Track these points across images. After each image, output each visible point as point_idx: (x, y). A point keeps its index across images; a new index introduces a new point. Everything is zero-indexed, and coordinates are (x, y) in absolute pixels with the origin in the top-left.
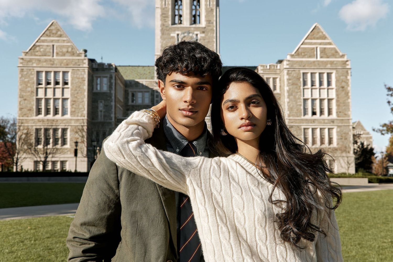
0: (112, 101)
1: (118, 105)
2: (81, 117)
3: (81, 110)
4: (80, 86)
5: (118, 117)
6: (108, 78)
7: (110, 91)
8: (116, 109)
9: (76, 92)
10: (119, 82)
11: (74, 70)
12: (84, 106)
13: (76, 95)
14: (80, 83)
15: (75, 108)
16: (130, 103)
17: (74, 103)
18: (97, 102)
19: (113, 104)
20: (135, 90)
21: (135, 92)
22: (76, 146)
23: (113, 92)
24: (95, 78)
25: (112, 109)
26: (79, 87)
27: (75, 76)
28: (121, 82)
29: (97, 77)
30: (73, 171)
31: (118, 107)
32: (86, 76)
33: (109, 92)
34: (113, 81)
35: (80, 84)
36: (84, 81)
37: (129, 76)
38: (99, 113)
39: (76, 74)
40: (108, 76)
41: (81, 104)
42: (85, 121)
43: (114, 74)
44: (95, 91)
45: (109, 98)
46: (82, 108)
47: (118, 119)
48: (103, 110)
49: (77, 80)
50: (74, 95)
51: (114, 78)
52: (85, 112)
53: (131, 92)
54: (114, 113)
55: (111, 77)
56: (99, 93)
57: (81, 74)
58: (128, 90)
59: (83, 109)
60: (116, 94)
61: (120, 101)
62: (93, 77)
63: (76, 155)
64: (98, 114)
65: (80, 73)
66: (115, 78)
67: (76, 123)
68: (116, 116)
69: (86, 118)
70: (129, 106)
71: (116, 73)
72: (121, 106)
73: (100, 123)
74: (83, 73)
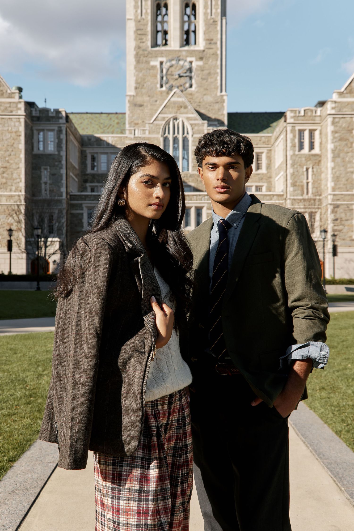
0: (61, 168)
1: (71, 174)
2: (15, 192)
3: (15, 181)
4: (14, 143)
5: (72, 192)
6: (56, 132)
7: (59, 151)
8: (68, 180)
9: (8, 153)
10: (72, 137)
11: (3, 120)
12: (19, 176)
13: (7, 159)
14: (13, 139)
15: (7, 179)
16: (89, 170)
17: (4, 170)
18: (40, 169)
19: (63, 171)
20: (96, 150)
21: (97, 153)
22: (10, 236)
23: (63, 153)
24: (35, 132)
25: (62, 179)
26: (12, 146)
27: (6, 128)
28: (75, 138)
29: (39, 131)
30: (6, 273)
31: (71, 176)
32: (22, 129)
33: (57, 153)
34: (63, 136)
35: (13, 141)
36: (20, 136)
37: (87, 128)
38: (43, 186)
39: (6, 125)
40: (56, 128)
41: (16, 172)
42: (22, 198)
43: (65, 125)
44: (35, 151)
45: (57, 163)
46: (16, 179)
47: (71, 195)
48: (49, 182)
49: (8, 135)
50: (5, 157)
51: (64, 132)
52: (22, 185)
53: (90, 153)
54: (64, 185)
55: (60, 131)
56: (42, 155)
57: (15, 126)
58: (85, 151)
59: (18, 180)
60: (68, 156)
61: (74, 167)
62: (32, 130)
63: (10, 248)
64: (41, 187)
65: (13, 124)
66: (66, 131)
67: (8, 200)
68: (69, 191)
69: (23, 193)
70: (88, 175)
71: (67, 124)
72: (76, 176)
73: (45, 201)
74: (17, 124)
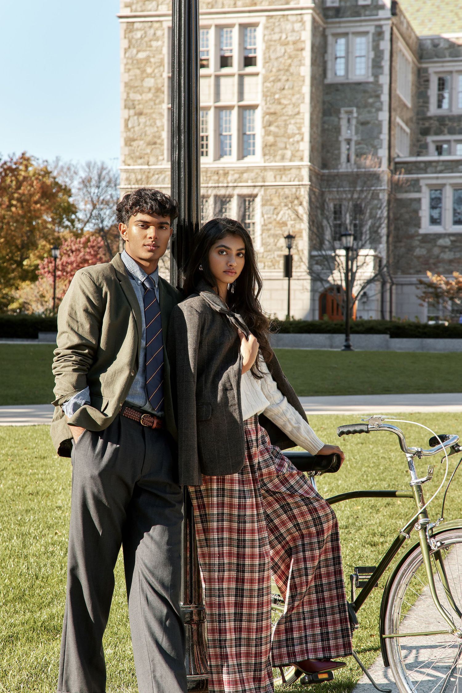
0: (380, 109)
1: (398, 120)
2: (291, 160)
3: (291, 140)
4: (290, 65)
5: (398, 156)
6: (370, 36)
7: (376, 76)
8: (392, 133)
9: (279, 85)
10: (401, 45)
11: (272, 20)
12: (299, 128)
13: (277, 96)
14: (290, 57)
15: (276, 136)
16: (433, 110)
17: (272, 118)
18: (338, 112)
19: (384, 116)
20: (448, 67)
21: (451, 72)
22: (289, 247)
23: (384, 80)
24: (330, 40)
25: (380, 132)
26: (287, 70)
27: (276, 37)
28: (408, 44)
29: (337, 36)
30: (282, 317)
31: (398, 124)
32: (307, 36)
33: (371, 79)
34: (385, 45)
35: (289, 61)
36: (302, 49)
37: (430, 21)
38: (344, 147)
39: (277, 30)
40: (372, 29)
41: (293, 121)
42: (305, 173)
43: (390, 22)
44: (330, 79)
45: (371, 100)
46: (294, 135)
47: (396, 163)
48: (355, 138)
49: (280, 50)
50: (275, 93)
51: (387, 36)
52: (305, 147)
53: (436, 73)
54: (385, 144)
55: (379, 34)
56: (342, 84)
57: (293, 31)
58: (426, 70)
59: (298, 138)
60: (393, 85)
61: (405, 105)
62: (324, 36)
63: (288, 273)
64: (339, 149)
65: (289, 27)
66: (392, 34)
67: (278, 177)
68: (393, 155)
69: (306, 162)
70: (430, 118)
71: (395, 20)
72: (407, 124)
73: (347, 175)
74: (297, 26)
